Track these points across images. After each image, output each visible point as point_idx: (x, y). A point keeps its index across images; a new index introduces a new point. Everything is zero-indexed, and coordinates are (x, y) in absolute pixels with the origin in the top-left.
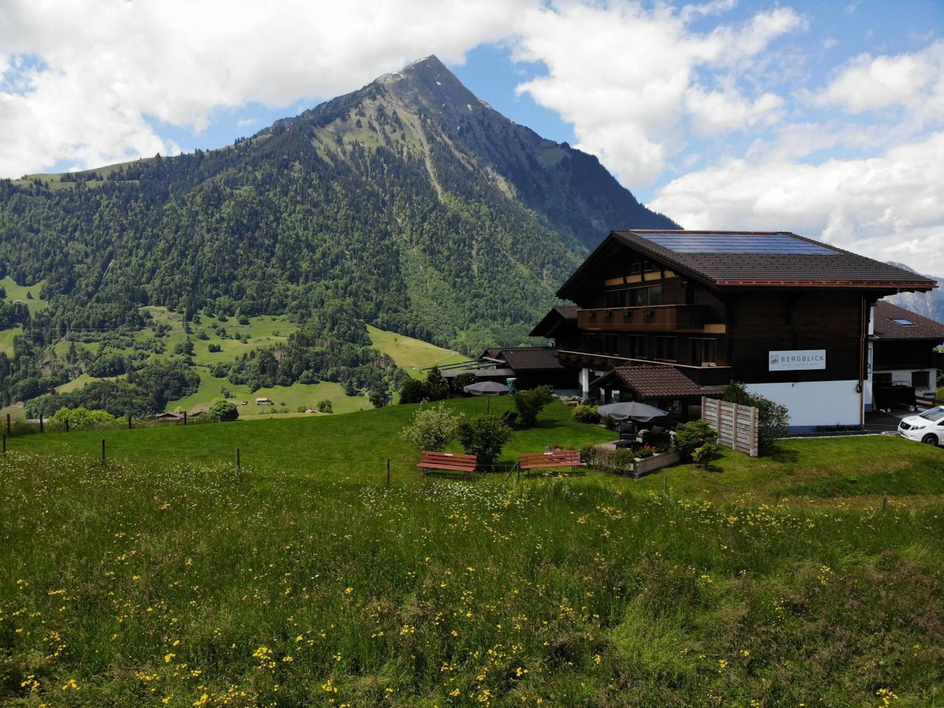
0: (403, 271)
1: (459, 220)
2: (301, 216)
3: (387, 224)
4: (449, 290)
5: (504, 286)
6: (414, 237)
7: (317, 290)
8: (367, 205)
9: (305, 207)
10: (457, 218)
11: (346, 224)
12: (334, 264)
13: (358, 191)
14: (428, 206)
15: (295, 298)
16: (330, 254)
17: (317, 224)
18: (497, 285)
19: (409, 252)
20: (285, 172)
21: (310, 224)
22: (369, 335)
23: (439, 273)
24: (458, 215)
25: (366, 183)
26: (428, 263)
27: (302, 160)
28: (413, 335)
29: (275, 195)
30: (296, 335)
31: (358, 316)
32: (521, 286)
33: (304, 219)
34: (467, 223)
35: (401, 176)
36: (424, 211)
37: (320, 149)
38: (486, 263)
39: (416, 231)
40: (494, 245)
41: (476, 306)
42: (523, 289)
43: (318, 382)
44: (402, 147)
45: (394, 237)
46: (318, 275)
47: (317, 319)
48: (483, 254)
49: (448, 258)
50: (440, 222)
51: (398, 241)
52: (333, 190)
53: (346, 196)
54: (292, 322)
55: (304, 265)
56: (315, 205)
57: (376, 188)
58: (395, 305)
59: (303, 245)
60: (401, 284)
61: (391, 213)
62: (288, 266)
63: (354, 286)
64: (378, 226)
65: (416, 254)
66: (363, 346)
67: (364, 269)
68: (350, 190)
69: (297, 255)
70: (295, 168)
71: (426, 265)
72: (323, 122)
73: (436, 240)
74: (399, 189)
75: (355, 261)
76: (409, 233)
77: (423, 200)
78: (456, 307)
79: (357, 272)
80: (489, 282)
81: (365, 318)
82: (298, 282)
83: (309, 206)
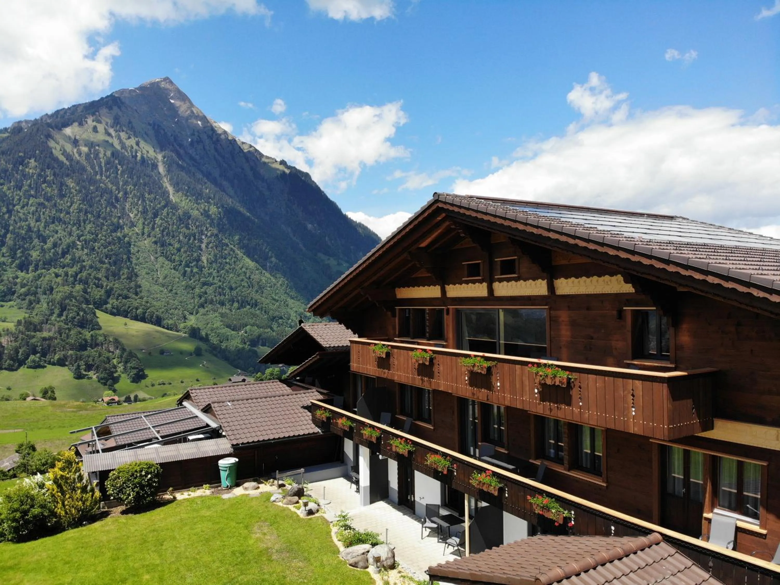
0: (134, 261)
1: (189, 217)
2: (33, 208)
3: (119, 218)
4: (179, 278)
5: (231, 275)
6: (146, 230)
7: (47, 278)
8: (100, 201)
9: (38, 200)
10: (187, 216)
11: (79, 217)
12: (64, 254)
13: (92, 188)
14: (160, 204)
15: (23, 286)
16: (62, 244)
17: (49, 216)
18: (225, 275)
19: (139, 244)
20: (20, 168)
21: (42, 216)
22: (98, 320)
23: (170, 263)
24: (189, 213)
25: (100, 181)
26: (159, 254)
27: (38, 158)
28: (143, 319)
29: (9, 189)
30: (23, 321)
31: (87, 302)
32: (247, 276)
33: (37, 211)
34: (197, 220)
35: (135, 177)
36: (156, 208)
37: (56, 149)
38: (215, 256)
39: (148, 225)
40: (222, 239)
41: (206, 293)
42: (250, 278)
43: (45, 367)
44: (136, 152)
45: (126, 230)
46: (48, 264)
47: (45, 305)
48: (212, 248)
49: (179, 250)
50: (171, 218)
51: (130, 234)
52: (67, 186)
53: (80, 191)
54: (20, 308)
55: (35, 254)
56: (49, 199)
57: (110, 186)
58: (125, 292)
59: (34, 235)
60: (131, 273)
61: (124, 209)
62: (18, 256)
63: (84, 274)
64: (110, 219)
65: (147, 245)
66: (92, 330)
67: (95, 258)
68: (84, 187)
69: (28, 244)
70: (30, 165)
71: (157, 256)
72: (60, 125)
73: (167, 235)
74: (132, 187)
75: (86, 251)
76: (140, 226)
77: (155, 199)
78: (185, 294)
79: (88, 261)
80: (218, 272)
81: (95, 303)
82: (28, 270)
83: (42, 200)
